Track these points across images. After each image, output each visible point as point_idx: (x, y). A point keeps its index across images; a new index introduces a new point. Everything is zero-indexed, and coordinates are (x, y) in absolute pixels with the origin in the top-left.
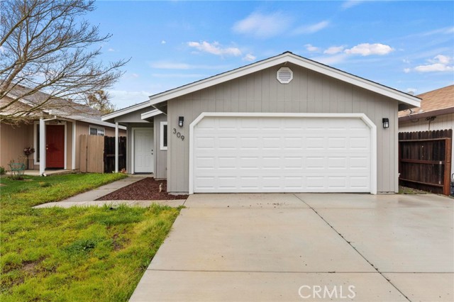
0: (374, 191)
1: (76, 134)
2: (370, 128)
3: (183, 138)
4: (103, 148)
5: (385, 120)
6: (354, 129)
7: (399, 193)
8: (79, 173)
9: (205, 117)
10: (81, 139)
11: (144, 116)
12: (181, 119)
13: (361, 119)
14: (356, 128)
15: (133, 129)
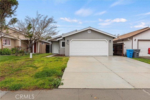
0: (108, 56)
1: (39, 44)
2: (107, 42)
3: (68, 44)
4: (45, 47)
5: (110, 41)
6: (104, 43)
7: (113, 56)
8: (40, 53)
9: (73, 40)
10: (40, 45)
11: (58, 40)
12: (68, 40)
13: (105, 40)
14: (104, 42)
15: (53, 43)
